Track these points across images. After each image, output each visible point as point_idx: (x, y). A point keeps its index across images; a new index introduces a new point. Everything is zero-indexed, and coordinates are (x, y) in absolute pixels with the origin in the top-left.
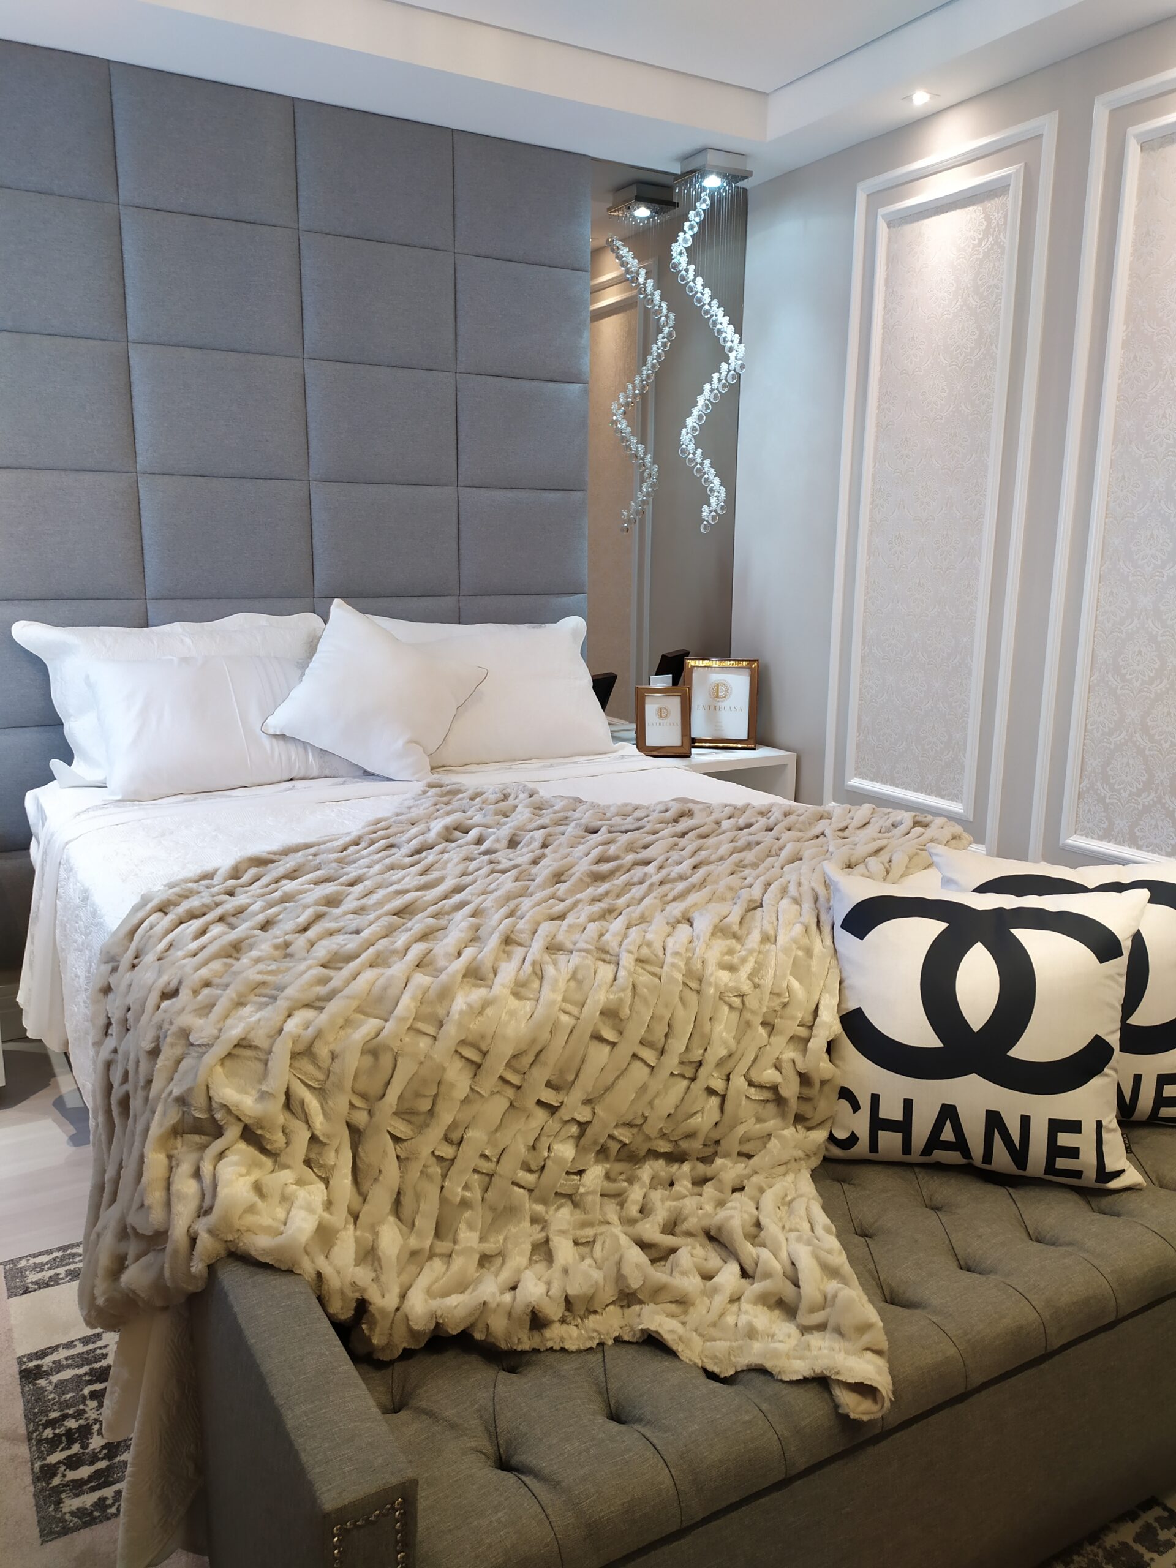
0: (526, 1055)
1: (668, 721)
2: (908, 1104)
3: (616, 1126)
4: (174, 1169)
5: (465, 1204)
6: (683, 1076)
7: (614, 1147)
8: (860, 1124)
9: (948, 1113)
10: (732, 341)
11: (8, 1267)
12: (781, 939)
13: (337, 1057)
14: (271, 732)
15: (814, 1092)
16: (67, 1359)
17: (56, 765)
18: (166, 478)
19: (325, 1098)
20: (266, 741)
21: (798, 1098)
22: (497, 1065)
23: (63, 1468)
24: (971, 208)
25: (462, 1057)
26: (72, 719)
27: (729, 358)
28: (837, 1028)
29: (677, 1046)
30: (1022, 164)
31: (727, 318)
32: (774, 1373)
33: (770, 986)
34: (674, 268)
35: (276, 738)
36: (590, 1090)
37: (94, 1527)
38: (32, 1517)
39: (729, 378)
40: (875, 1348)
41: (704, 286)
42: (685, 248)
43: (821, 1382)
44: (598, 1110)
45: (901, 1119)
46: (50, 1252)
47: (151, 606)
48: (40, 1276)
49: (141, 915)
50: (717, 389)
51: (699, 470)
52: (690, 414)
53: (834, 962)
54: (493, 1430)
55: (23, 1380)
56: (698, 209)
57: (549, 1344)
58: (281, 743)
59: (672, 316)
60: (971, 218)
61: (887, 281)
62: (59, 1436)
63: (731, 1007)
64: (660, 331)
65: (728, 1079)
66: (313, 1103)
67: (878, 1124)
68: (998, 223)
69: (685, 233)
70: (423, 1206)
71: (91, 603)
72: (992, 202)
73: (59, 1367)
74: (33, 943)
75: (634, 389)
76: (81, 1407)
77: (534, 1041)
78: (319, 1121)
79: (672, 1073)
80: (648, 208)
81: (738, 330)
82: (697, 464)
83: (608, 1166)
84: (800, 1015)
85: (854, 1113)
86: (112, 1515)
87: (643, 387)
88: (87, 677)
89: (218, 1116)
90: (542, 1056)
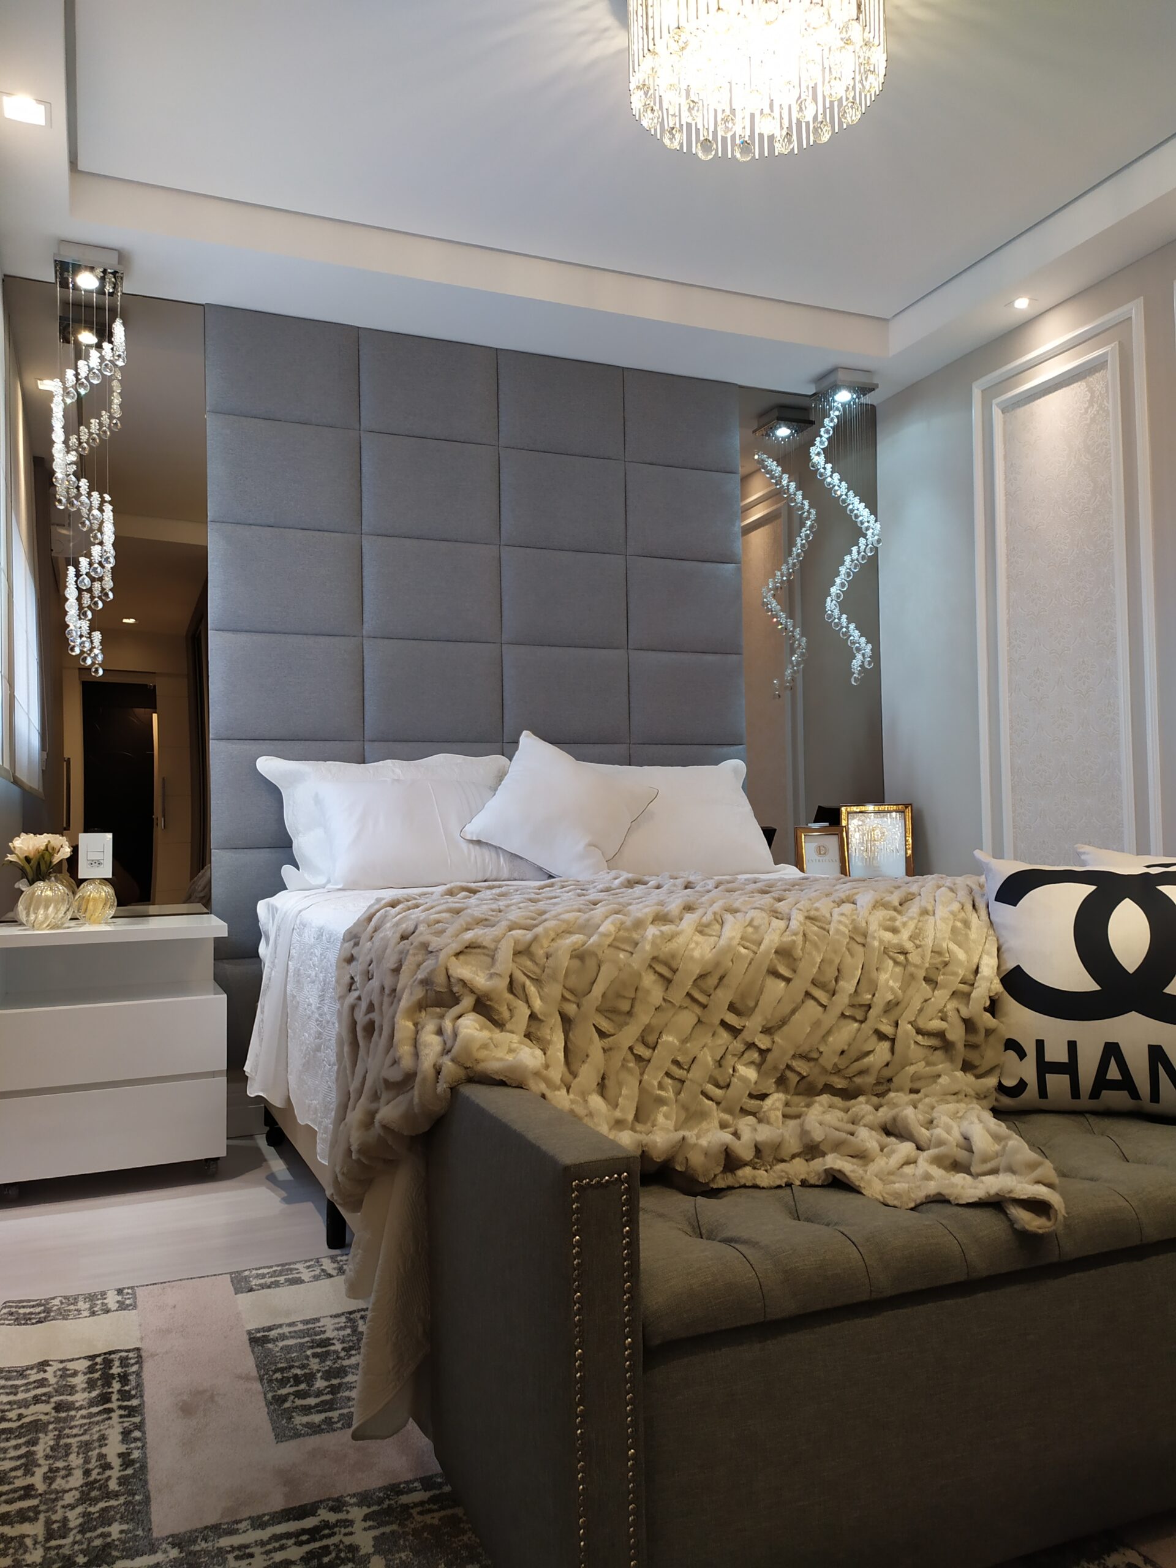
0: (711, 976)
1: (826, 858)
2: (1072, 1046)
3: (794, 1057)
4: (420, 1032)
5: (661, 1101)
6: (855, 1019)
7: (793, 1079)
8: (1028, 1070)
9: (1112, 1051)
10: (868, 522)
11: (233, 1275)
12: (938, 914)
13: (551, 956)
14: (468, 837)
15: (980, 1038)
16: (290, 1332)
17: (287, 870)
18: (386, 641)
19: (541, 987)
20: (464, 846)
21: (965, 1045)
22: (685, 982)
23: (292, 1397)
24: (1075, 385)
25: (656, 972)
26: (300, 835)
27: (866, 535)
28: (997, 987)
29: (848, 986)
30: (1117, 342)
31: (863, 504)
32: (951, 1199)
33: (931, 945)
34: (813, 466)
35: (472, 843)
36: (769, 1017)
37: (323, 1434)
38: (267, 1426)
39: (868, 550)
40: (1046, 1181)
41: (841, 481)
42: (822, 449)
43: (996, 1204)
44: (777, 1039)
45: (1067, 1061)
46: (271, 1267)
47: (368, 746)
48: (263, 1281)
49: (376, 907)
50: (857, 560)
51: (845, 634)
52: (833, 584)
53: (991, 932)
54: (696, 1224)
55: (253, 1343)
56: (832, 416)
57: (743, 1182)
58: (477, 847)
59: (813, 511)
60: (1076, 393)
61: (1005, 457)
62: (288, 1379)
63: (896, 963)
64: (803, 525)
65: (897, 1024)
66: (532, 989)
67: (1044, 1067)
68: (1100, 393)
69: (821, 437)
70: (624, 1091)
71: (321, 744)
72: (1094, 376)
73: (283, 1337)
74: (262, 1012)
75: (782, 576)
76: (305, 1362)
77: (717, 964)
78: (537, 1004)
79: (843, 1014)
80: (789, 428)
81: (874, 511)
82: (842, 627)
83: (789, 1097)
84: (961, 972)
85: (1021, 1060)
86: (338, 1428)
87: (790, 574)
88: (317, 795)
89: (455, 989)
90: (725, 980)
